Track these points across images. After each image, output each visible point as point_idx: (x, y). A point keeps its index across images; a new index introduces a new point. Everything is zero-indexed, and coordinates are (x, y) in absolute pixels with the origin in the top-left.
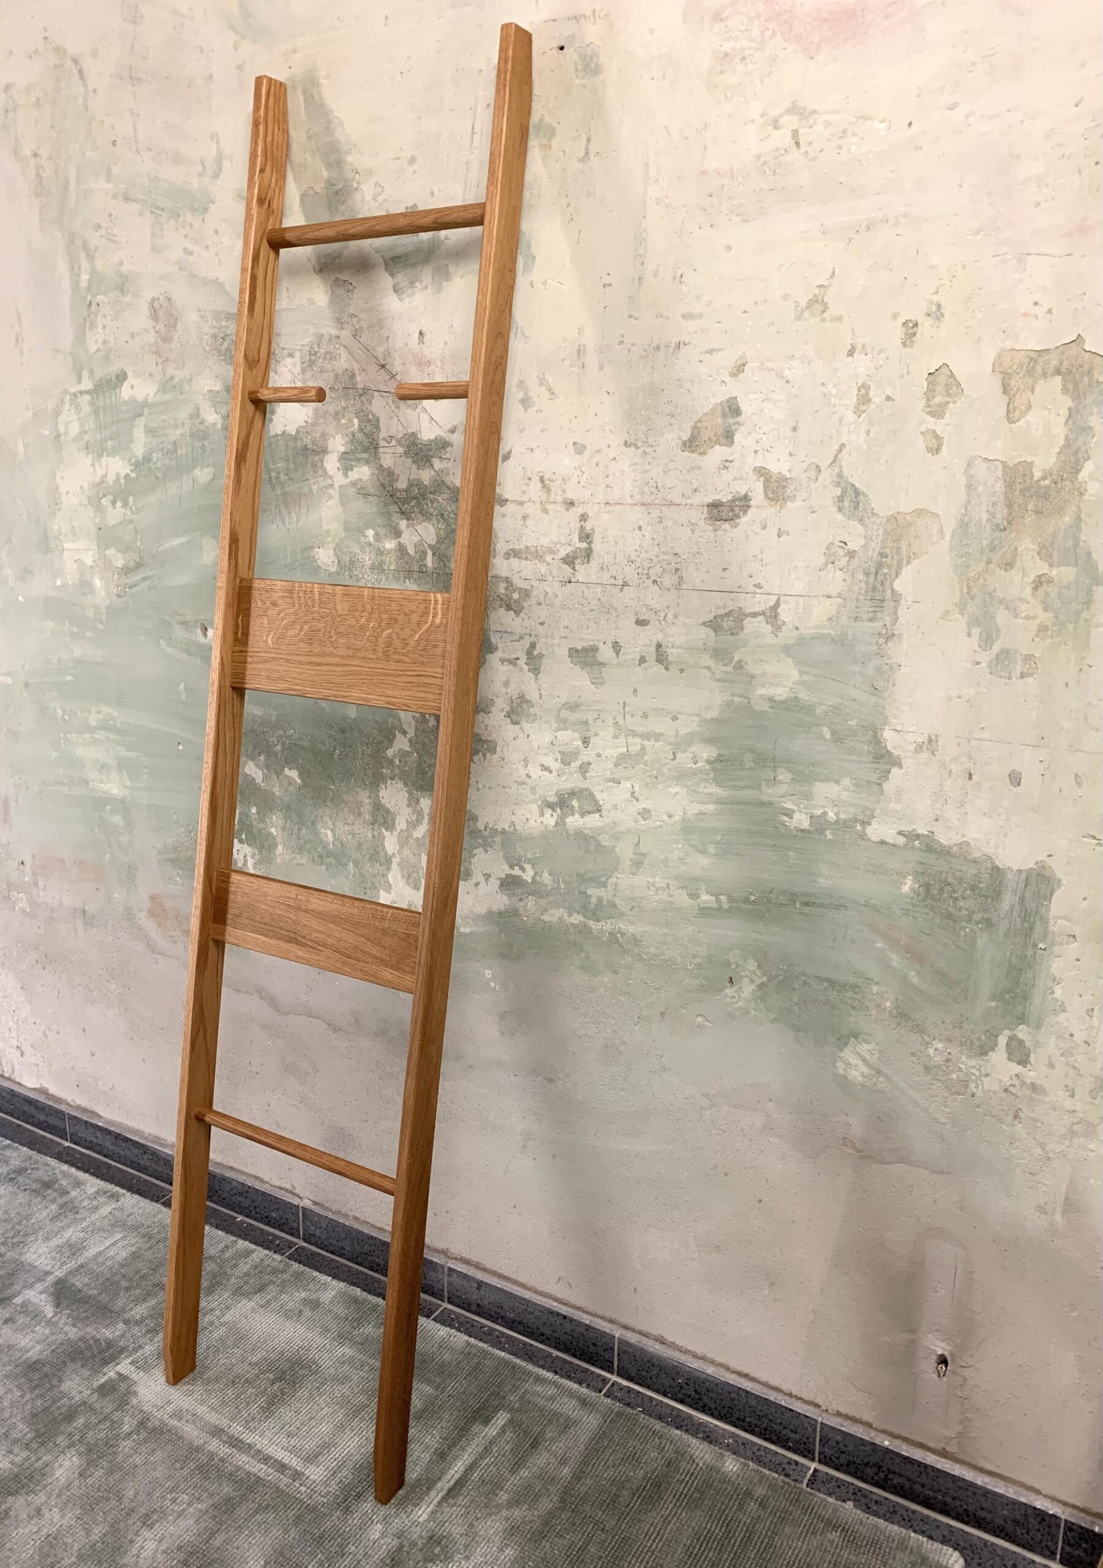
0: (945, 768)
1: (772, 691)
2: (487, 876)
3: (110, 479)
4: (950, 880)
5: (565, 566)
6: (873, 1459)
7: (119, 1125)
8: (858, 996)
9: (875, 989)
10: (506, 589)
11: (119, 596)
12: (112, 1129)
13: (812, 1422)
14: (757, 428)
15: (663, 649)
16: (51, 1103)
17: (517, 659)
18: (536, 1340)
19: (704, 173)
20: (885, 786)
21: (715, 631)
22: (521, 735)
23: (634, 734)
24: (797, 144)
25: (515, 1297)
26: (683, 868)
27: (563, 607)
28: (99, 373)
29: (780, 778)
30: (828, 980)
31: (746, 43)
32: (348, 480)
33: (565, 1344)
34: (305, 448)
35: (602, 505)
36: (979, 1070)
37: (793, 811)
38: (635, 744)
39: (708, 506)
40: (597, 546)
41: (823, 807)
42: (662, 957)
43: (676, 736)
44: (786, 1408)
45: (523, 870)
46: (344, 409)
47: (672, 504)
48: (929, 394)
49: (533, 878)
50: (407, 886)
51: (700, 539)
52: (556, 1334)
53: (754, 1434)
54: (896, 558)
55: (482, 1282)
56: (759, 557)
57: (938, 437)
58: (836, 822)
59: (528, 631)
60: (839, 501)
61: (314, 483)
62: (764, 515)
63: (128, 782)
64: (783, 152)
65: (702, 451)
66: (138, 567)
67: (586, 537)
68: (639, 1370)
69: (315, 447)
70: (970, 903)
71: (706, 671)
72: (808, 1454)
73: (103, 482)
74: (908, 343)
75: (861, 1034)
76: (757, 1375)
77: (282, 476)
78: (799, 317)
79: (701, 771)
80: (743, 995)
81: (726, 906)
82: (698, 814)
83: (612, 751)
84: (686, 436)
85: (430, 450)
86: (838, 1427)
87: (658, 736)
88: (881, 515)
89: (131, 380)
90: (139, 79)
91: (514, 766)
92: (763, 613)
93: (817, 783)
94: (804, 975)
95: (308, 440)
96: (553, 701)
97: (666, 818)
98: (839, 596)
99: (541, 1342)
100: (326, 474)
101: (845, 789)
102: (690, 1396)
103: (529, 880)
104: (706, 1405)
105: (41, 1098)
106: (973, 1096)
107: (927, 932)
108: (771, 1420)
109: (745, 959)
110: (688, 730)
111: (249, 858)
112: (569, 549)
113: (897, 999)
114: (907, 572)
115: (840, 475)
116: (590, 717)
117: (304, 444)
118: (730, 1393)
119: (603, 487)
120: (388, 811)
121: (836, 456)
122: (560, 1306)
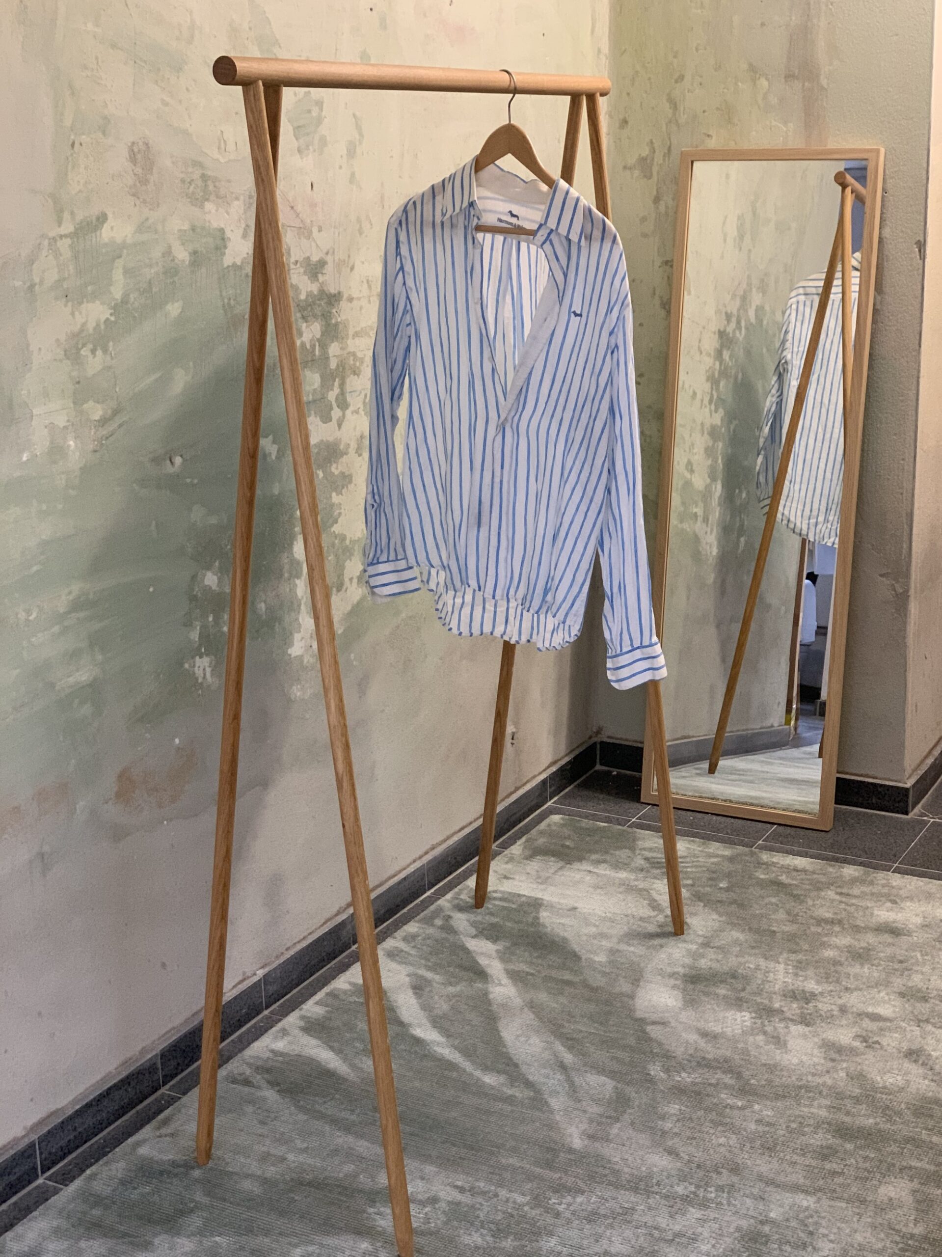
3: (91, 326)
10: (354, 360)
11: (95, 451)
17: (359, 408)
28: (80, 216)
50: (309, 619)
66: (116, 415)
73: (83, 331)
85: (317, 269)
89: (111, 222)
111: (207, 669)
120: (298, 562)
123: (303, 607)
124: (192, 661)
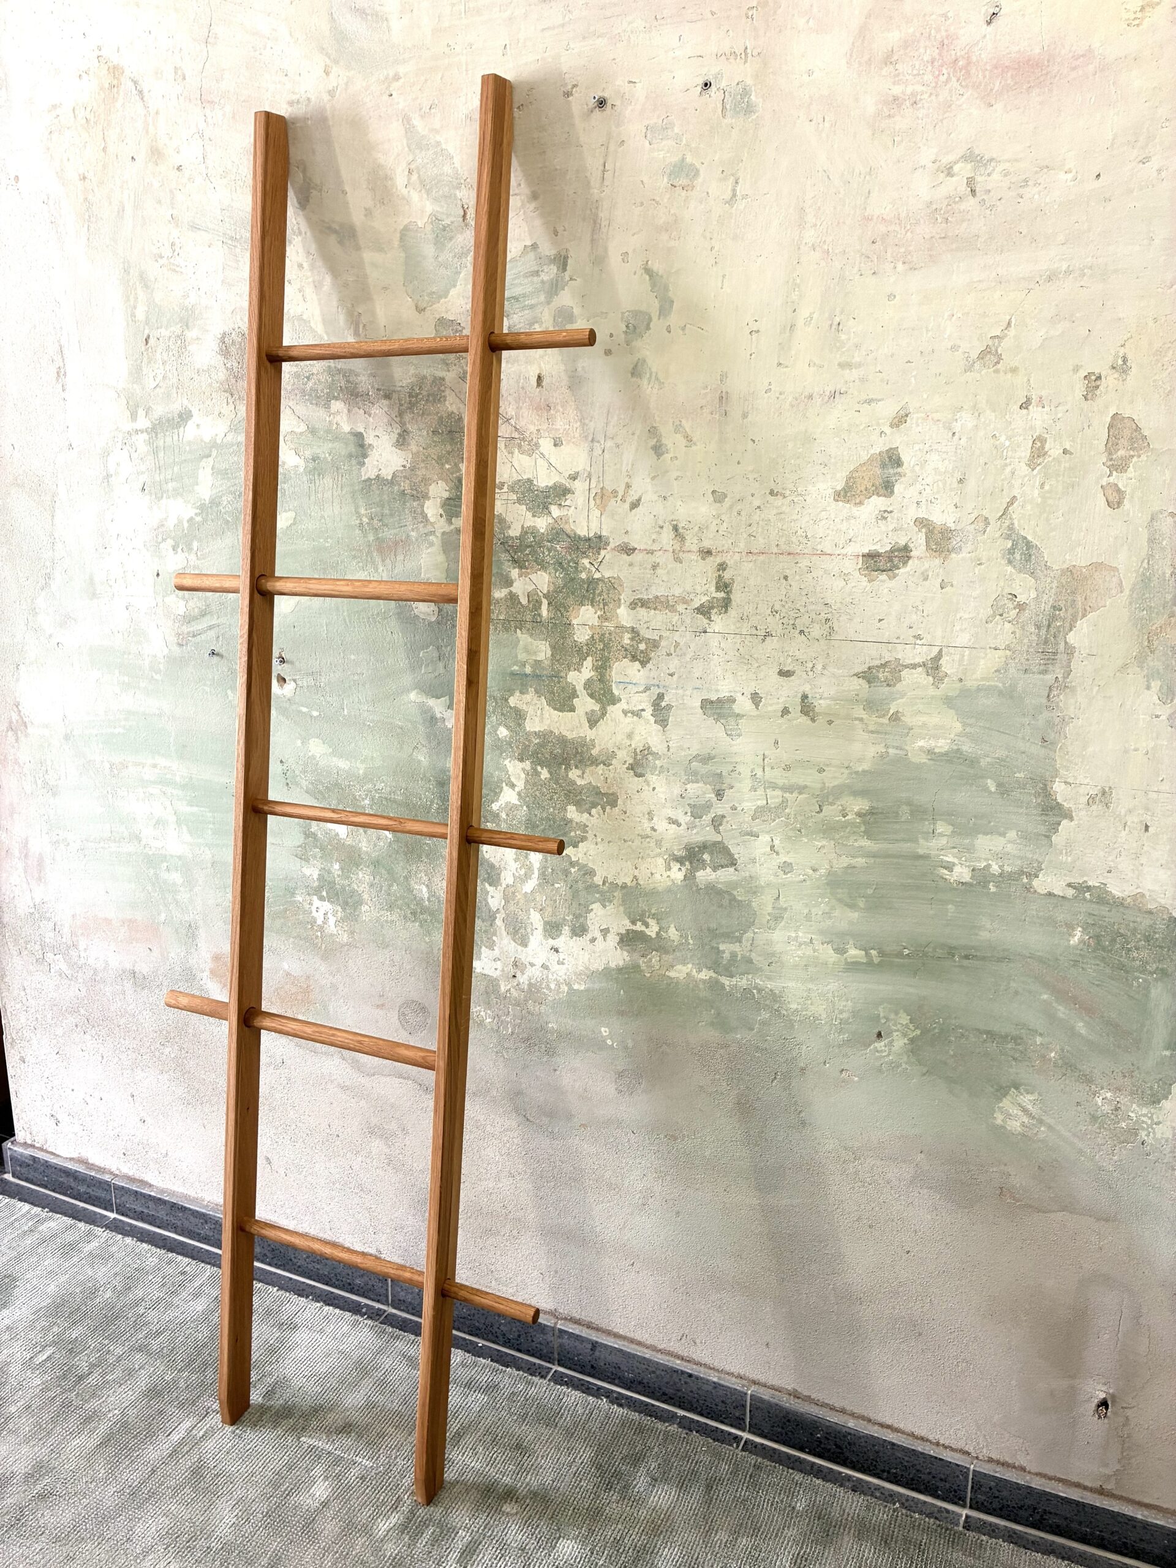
0: (1120, 821)
1: (932, 743)
2: (605, 932)
3: (171, 524)
4: (1122, 931)
5: (699, 616)
6: (1028, 1502)
7: (173, 1193)
8: (1020, 1048)
9: (1039, 1040)
10: (632, 639)
11: (181, 645)
12: (167, 1198)
13: (964, 1471)
14: (920, 479)
15: (810, 700)
16: (93, 1174)
17: (643, 710)
18: (658, 1400)
19: (869, 219)
20: (1053, 838)
21: (869, 682)
22: (645, 788)
23: (774, 787)
24: (973, 192)
25: (634, 1356)
26: (829, 923)
27: (695, 658)
28: (159, 410)
29: (939, 831)
30: (988, 1032)
31: (919, 88)
32: (452, 527)
33: (690, 1402)
34: (403, 493)
35: (744, 554)
36: (1151, 1118)
37: (954, 864)
38: (775, 797)
39: (863, 556)
40: (736, 597)
41: (987, 860)
42: (804, 1013)
43: (822, 789)
44: (936, 1458)
45: (647, 925)
46: (449, 453)
47: (823, 553)
48: (1111, 446)
49: (658, 934)
50: (512, 942)
51: (854, 590)
52: (679, 1394)
53: (899, 1485)
54: (1070, 611)
55: (597, 1342)
56: (920, 608)
57: (1119, 491)
58: (1001, 875)
59: (656, 682)
60: (1009, 553)
61: (413, 530)
62: (927, 565)
63: (187, 838)
64: (957, 199)
65: (858, 501)
66: (203, 616)
67: (724, 586)
68: (773, 1427)
69: (415, 492)
70: (1144, 954)
71: (857, 722)
72: (959, 1500)
73: (163, 525)
74: (1089, 396)
75: (1021, 1085)
76: (902, 1426)
77: (375, 521)
78: (969, 368)
79: (852, 824)
80: (893, 1048)
81: (876, 960)
82: (847, 868)
83: (750, 804)
84: (839, 488)
85: (547, 497)
86: (992, 1473)
87: (801, 789)
88: (1055, 567)
89: (197, 418)
90: (211, 102)
91: (638, 820)
92: (924, 665)
93: (980, 836)
94: (962, 1028)
95: (405, 485)
96: (683, 754)
97: (811, 871)
98: (1008, 648)
99: (663, 1402)
100: (427, 520)
101: (1009, 842)
102: (829, 1450)
103: (654, 935)
104: (847, 1458)
105: (81, 1169)
106: (1143, 1144)
107: (1097, 983)
108: (918, 1471)
109: (897, 1013)
110: (836, 783)
111: (329, 915)
112: (704, 599)
113: (1062, 1050)
114: (1083, 626)
115: (1011, 528)
116: (725, 770)
117: (402, 488)
118: (874, 1446)
119: (745, 536)
120: (492, 866)
121: (1007, 507)
122: (685, 1364)
123: (499, 922)
124: (307, 897)
